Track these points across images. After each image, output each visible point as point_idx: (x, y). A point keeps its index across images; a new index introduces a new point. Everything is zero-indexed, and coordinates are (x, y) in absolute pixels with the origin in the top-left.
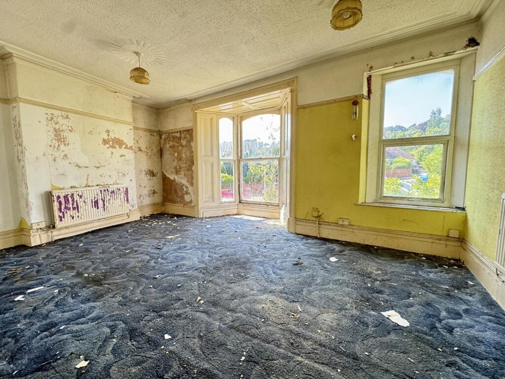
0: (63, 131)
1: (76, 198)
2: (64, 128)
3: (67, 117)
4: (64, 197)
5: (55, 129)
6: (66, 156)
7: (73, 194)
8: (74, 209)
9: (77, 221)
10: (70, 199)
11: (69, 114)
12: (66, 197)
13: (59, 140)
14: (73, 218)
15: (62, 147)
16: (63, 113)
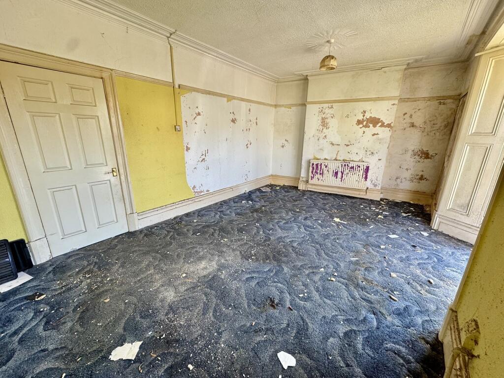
0: (327, 118)
1: (323, 167)
2: (329, 115)
3: (332, 107)
4: (316, 165)
5: (322, 118)
6: (325, 136)
7: (321, 164)
8: (320, 174)
9: (320, 183)
10: (319, 167)
11: (334, 105)
12: (317, 165)
13: (323, 126)
14: (319, 180)
15: (325, 129)
16: (329, 104)
